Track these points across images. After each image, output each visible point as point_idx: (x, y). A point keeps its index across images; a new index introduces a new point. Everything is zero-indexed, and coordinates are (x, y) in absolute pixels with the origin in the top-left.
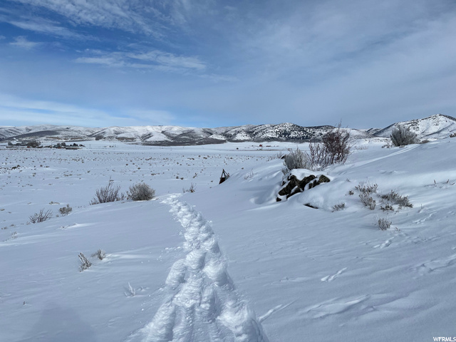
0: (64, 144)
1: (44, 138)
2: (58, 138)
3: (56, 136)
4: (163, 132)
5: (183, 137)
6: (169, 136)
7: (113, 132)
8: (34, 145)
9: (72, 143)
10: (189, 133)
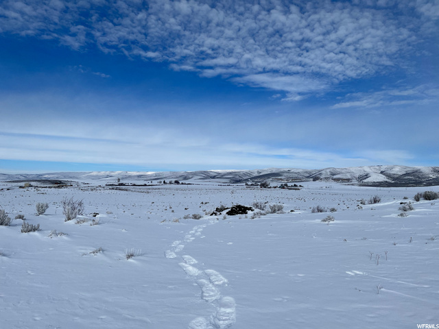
0: (286, 185)
1: (271, 179)
2: (281, 179)
3: (280, 177)
4: (382, 172)
5: (406, 177)
6: (389, 176)
7: (329, 173)
8: (264, 186)
9: (293, 184)
10: (415, 173)
